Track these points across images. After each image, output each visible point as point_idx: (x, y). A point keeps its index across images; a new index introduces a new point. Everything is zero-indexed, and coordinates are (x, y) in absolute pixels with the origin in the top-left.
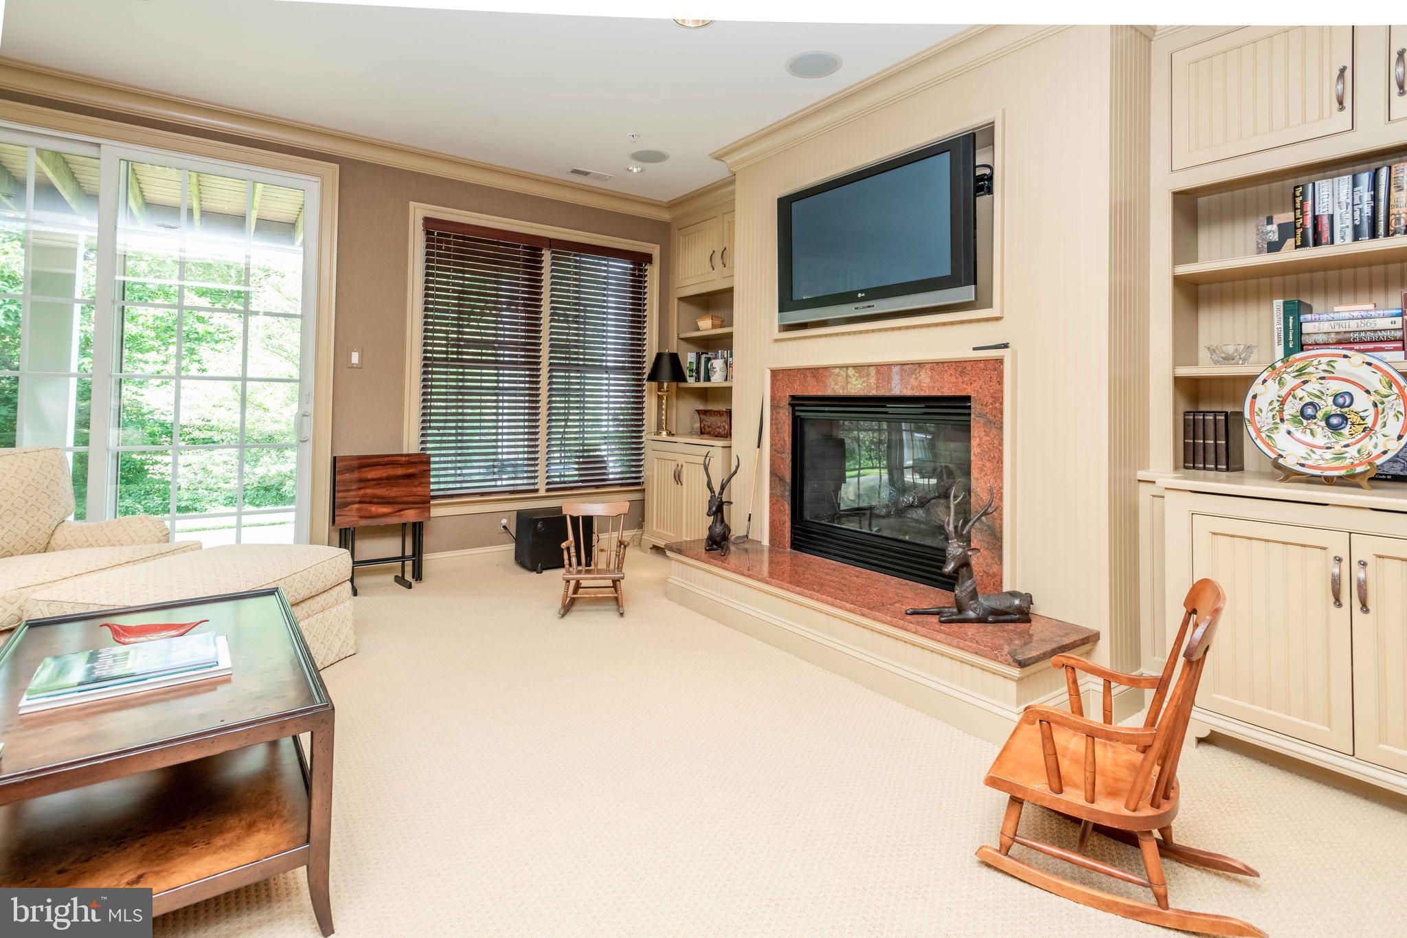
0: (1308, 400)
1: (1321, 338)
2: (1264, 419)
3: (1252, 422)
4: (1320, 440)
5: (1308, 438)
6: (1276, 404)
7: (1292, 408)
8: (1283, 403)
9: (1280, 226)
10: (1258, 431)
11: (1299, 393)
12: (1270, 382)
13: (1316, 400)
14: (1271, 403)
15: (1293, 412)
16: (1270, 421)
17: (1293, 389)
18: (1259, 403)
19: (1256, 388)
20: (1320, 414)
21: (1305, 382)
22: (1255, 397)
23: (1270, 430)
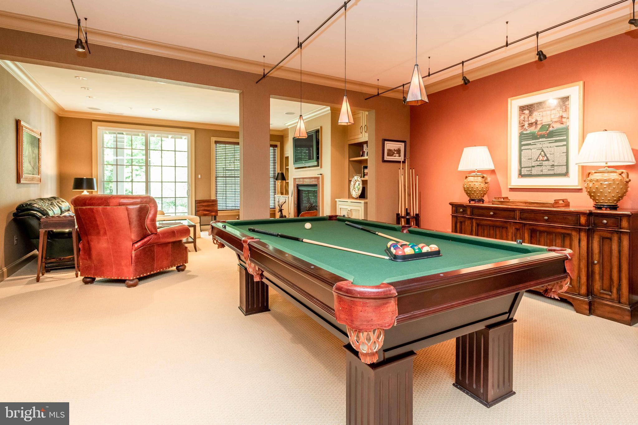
7: (356, 186)
9: (362, 152)
12: (353, 181)
14: (353, 185)
16: (353, 188)
21: (356, 182)
22: (351, 184)
23: (352, 190)
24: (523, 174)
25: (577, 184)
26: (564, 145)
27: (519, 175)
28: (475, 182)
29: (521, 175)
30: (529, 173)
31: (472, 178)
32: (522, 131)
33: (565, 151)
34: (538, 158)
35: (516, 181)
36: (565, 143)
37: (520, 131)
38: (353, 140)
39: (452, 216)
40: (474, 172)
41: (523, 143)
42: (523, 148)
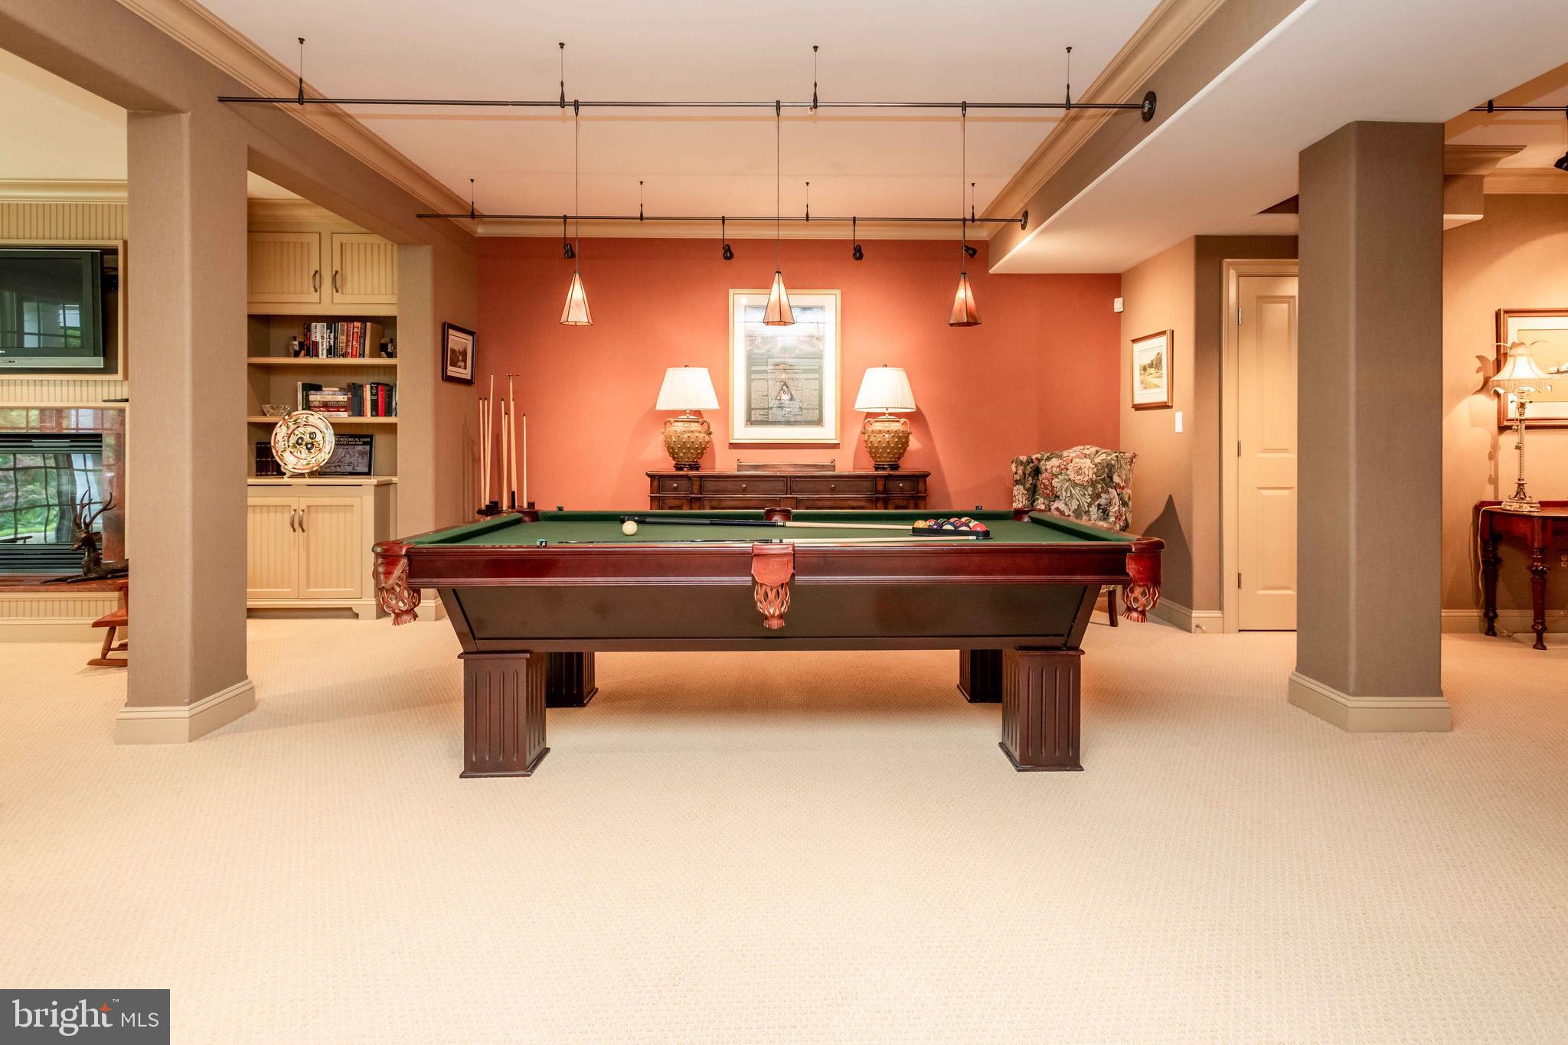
0: (300, 436)
1: (317, 404)
2: (280, 446)
3: (274, 447)
4: (303, 456)
5: (298, 455)
6: (286, 438)
7: (293, 439)
8: (289, 437)
9: (299, 342)
10: (277, 452)
11: (296, 432)
12: (283, 426)
13: (303, 436)
14: (283, 438)
15: (293, 442)
16: (283, 447)
17: (294, 430)
18: (279, 437)
19: (277, 429)
20: (304, 443)
21: (298, 427)
22: (276, 434)
23: (282, 452)
24: (753, 419)
25: (834, 437)
26: (816, 379)
27: (747, 421)
28: (689, 432)
29: (750, 421)
30: (764, 418)
31: (681, 424)
32: (751, 347)
33: (817, 387)
34: (778, 395)
35: (742, 432)
36: (817, 376)
37: (749, 348)
38: (289, 305)
39: (652, 498)
40: (683, 412)
41: (753, 368)
42: (753, 376)
